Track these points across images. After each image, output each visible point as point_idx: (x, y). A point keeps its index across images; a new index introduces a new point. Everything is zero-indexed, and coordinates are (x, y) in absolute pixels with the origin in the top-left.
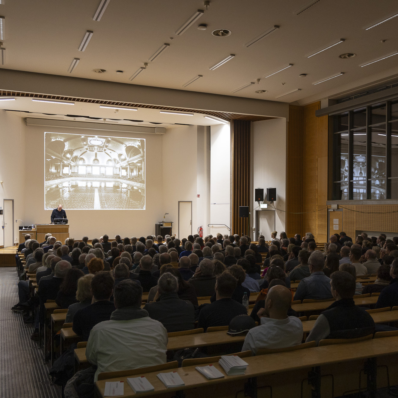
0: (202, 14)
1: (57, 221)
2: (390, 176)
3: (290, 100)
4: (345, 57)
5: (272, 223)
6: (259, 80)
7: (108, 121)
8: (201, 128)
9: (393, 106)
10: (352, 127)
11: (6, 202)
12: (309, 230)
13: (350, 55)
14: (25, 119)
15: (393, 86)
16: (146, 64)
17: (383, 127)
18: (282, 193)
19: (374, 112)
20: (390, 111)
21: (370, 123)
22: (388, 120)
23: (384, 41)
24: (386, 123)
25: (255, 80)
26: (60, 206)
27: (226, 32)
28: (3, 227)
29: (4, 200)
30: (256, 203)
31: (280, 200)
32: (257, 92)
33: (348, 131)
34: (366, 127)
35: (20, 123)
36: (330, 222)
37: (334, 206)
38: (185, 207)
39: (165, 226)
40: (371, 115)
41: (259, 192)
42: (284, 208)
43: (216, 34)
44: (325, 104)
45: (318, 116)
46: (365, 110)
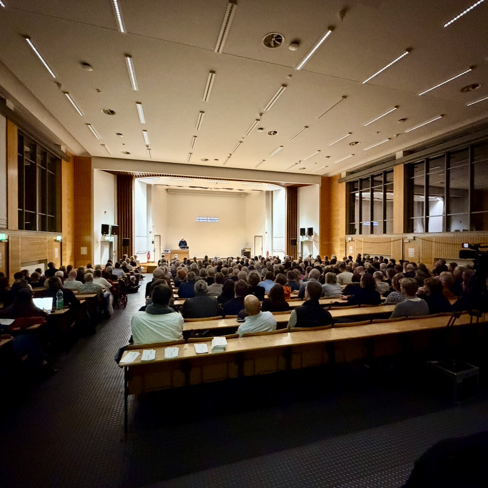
0: (259, 122)
1: (183, 247)
2: (386, 219)
3: (321, 173)
4: (353, 145)
5: (311, 249)
6: (300, 161)
7: (213, 190)
8: (267, 192)
9: (388, 174)
10: (361, 189)
11: (156, 237)
12: (334, 253)
13: (356, 143)
14: (167, 190)
15: (388, 162)
16: (231, 155)
17: (381, 188)
18: (317, 231)
19: (376, 179)
20: (385, 178)
21: (372, 185)
22: (384, 183)
23: (378, 133)
24: (383, 185)
25: (298, 162)
26: (182, 238)
27: (275, 132)
28: (154, 251)
29: (155, 235)
30: (301, 237)
31: (316, 234)
32: (300, 169)
33: (358, 191)
34: (370, 188)
35: (165, 193)
36: (347, 248)
37: (350, 239)
38: (259, 240)
39: (247, 251)
40: (373, 181)
41: (303, 231)
42: (318, 239)
43: (270, 134)
44: (344, 175)
45: (340, 183)
46: (369, 178)
